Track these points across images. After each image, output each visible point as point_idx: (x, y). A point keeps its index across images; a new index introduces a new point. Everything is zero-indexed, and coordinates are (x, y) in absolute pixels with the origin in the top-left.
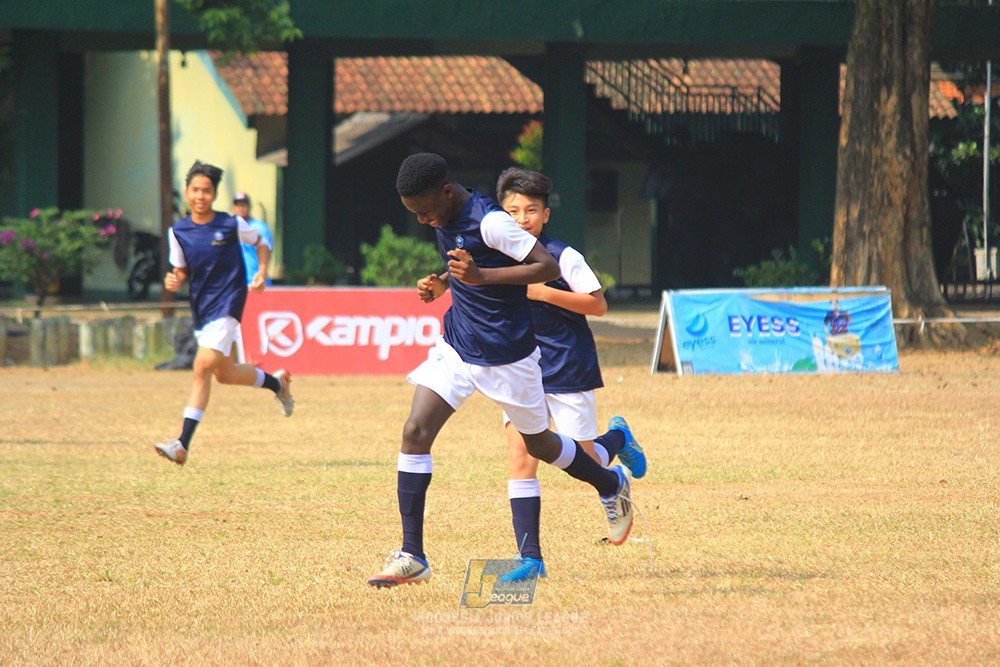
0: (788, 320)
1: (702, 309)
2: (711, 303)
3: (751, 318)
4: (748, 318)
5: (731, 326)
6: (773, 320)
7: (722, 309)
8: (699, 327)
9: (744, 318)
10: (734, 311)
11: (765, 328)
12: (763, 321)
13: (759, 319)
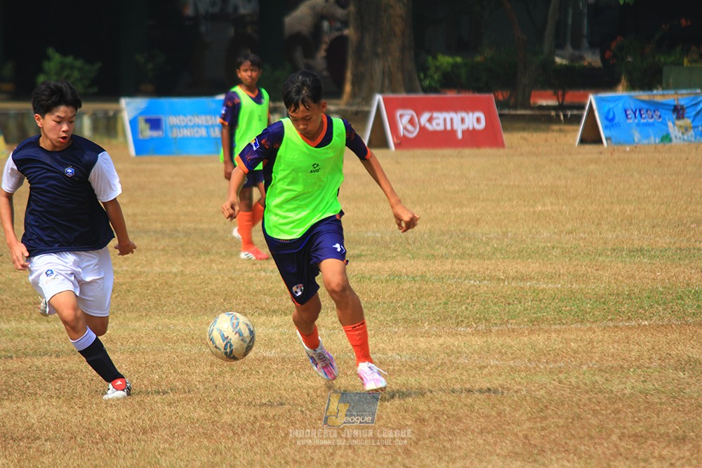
0: (655, 112)
1: (611, 105)
2: (615, 101)
3: (636, 111)
4: (634, 110)
5: (627, 116)
6: (647, 111)
7: (621, 105)
8: (611, 116)
9: (632, 110)
10: (627, 106)
11: (643, 116)
12: (642, 112)
13: (640, 111)
